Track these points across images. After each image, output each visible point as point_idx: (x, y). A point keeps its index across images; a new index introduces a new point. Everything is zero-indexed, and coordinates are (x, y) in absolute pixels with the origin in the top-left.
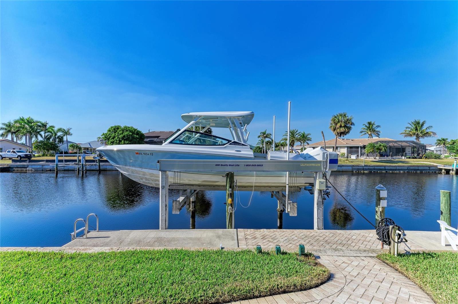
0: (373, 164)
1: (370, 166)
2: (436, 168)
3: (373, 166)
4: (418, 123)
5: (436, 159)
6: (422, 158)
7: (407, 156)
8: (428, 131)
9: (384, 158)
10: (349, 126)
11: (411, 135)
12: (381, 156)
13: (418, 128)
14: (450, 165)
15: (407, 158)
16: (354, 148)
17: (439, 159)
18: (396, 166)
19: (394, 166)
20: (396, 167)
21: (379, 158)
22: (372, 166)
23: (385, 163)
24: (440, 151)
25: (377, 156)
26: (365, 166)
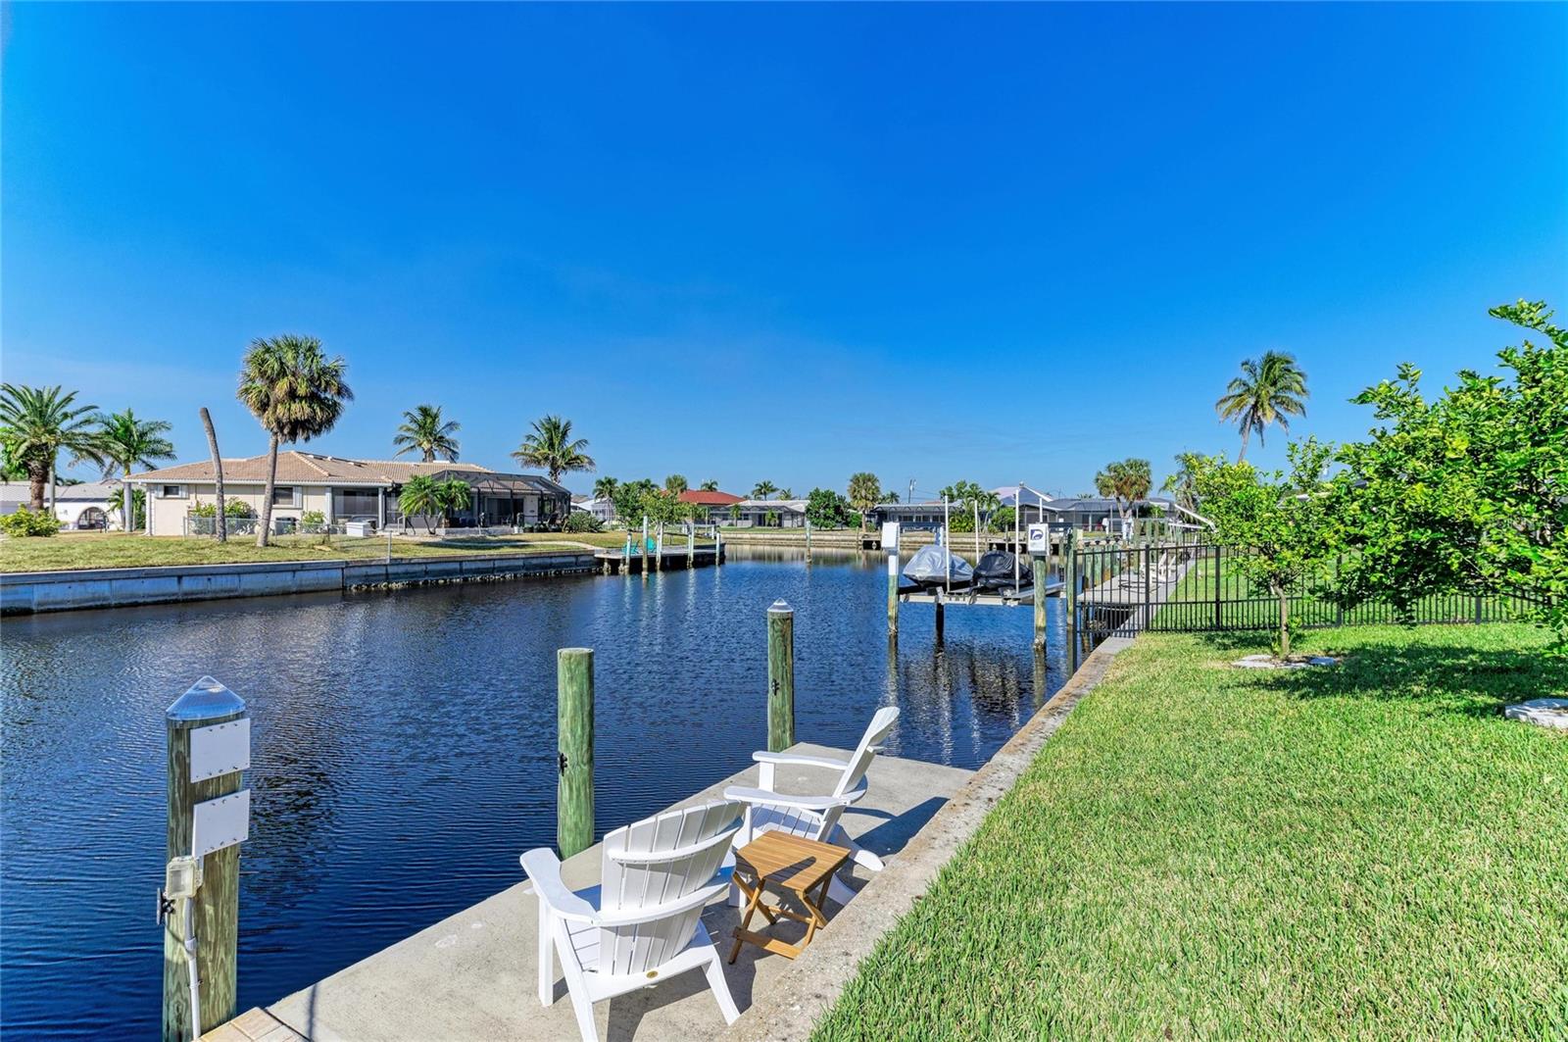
0: (422, 555)
1: (410, 563)
2: (591, 558)
3: (421, 561)
4: (556, 427)
5: (592, 532)
6: (559, 531)
7: (526, 526)
8: (578, 452)
9: (462, 533)
10: (329, 397)
11: (538, 462)
12: (451, 527)
13: (556, 442)
14: (620, 549)
15: (524, 531)
16: (363, 494)
17: (599, 532)
18: (494, 557)
19: (487, 557)
20: (495, 560)
21: (447, 533)
22: (419, 564)
23: (461, 548)
24: (603, 512)
25: (439, 526)
26: (395, 562)
